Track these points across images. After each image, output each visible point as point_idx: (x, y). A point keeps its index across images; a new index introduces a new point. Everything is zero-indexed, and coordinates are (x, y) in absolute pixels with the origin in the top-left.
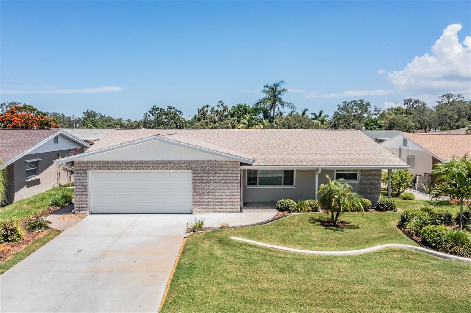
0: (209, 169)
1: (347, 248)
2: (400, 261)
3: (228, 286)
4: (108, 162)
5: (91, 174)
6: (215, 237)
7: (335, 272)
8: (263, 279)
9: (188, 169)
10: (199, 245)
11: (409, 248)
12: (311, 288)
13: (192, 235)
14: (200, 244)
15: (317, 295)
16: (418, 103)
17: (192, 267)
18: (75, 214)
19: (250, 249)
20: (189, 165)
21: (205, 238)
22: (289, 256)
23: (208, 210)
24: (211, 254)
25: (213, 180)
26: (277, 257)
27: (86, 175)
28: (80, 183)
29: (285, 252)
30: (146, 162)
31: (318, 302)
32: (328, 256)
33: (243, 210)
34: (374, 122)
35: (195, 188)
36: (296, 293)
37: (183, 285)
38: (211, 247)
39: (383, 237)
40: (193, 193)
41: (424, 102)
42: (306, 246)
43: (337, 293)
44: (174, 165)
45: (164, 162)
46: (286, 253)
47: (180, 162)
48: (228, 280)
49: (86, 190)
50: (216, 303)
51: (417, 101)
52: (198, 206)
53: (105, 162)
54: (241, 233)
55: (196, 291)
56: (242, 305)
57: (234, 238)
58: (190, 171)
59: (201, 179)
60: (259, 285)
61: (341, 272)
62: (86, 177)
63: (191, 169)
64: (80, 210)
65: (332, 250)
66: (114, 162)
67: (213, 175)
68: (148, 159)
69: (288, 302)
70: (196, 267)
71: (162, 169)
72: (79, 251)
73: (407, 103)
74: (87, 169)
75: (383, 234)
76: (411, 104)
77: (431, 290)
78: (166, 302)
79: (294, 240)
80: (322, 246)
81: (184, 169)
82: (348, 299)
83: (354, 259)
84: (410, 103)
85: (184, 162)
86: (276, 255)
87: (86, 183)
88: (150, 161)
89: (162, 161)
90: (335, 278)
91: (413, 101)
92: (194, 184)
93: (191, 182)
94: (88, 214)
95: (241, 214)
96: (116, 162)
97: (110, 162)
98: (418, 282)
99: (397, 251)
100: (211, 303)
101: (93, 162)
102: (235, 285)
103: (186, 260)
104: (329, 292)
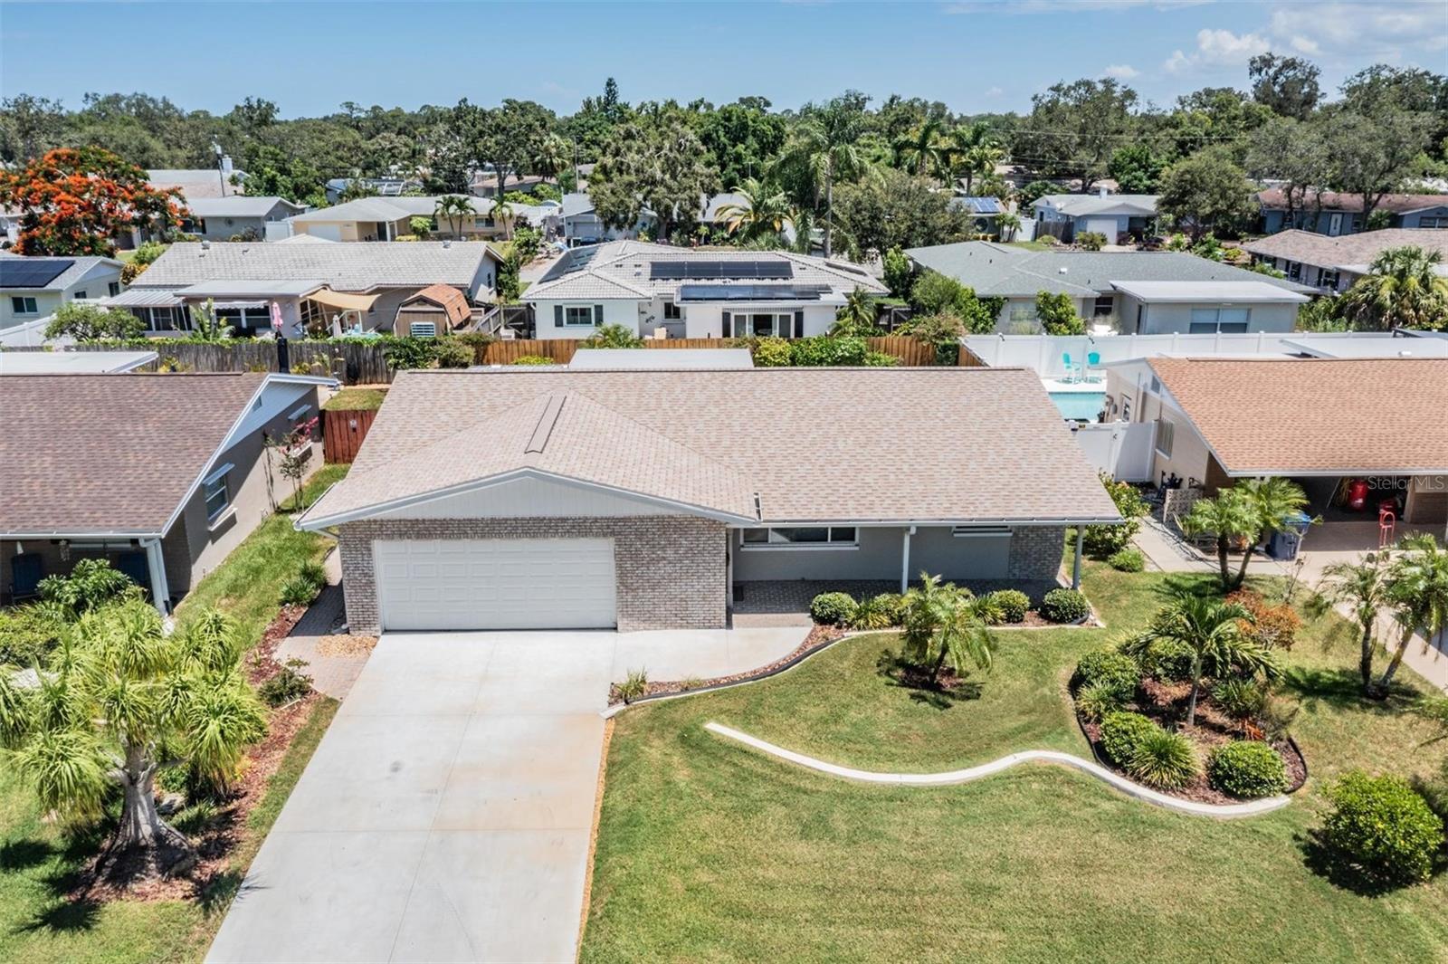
0: (654, 534)
1: (943, 764)
2: (1039, 803)
3: (703, 876)
4: (417, 520)
5: (378, 546)
6: (672, 723)
7: (906, 836)
8: (767, 855)
9: (605, 535)
10: (642, 752)
11: (1069, 763)
12: (853, 879)
13: (622, 714)
14: (643, 748)
15: (863, 896)
16: (1295, 68)
17: (632, 821)
18: (348, 633)
19: (747, 763)
20: (608, 527)
21: (651, 729)
22: (824, 788)
23: (654, 622)
24: (668, 783)
25: (664, 558)
26: (798, 790)
27: (369, 550)
28: (357, 568)
29: (816, 773)
30: (506, 520)
31: (862, 915)
32: (902, 788)
33: (734, 615)
34: (1138, 161)
35: (622, 575)
36: (827, 892)
37: (618, 872)
38: (667, 759)
39: (1027, 728)
40: (618, 587)
41: (1312, 67)
42: (859, 759)
43: (900, 894)
44: (573, 527)
45: (550, 519)
46: (819, 777)
47: (586, 519)
48: (702, 858)
49: (371, 583)
50: (682, 917)
51: (1289, 64)
52: (631, 616)
53: (410, 521)
54: (728, 712)
55: (644, 887)
56: (728, 921)
57: (712, 726)
58: (612, 540)
59: (635, 557)
60: (760, 872)
61: (917, 834)
62: (370, 555)
63: (613, 534)
64: (360, 626)
65: (910, 772)
66: (431, 521)
67: (663, 548)
68: (512, 515)
69: (807, 915)
70: (639, 824)
71: (545, 534)
72: (396, 768)
73: (1259, 71)
74: (372, 537)
75: (1025, 719)
76: (1271, 72)
77: (1073, 884)
78: (593, 913)
79: (837, 737)
80: (891, 758)
81: (597, 535)
82: (915, 908)
83: (953, 798)
84: (1270, 67)
85: (596, 520)
86: (796, 783)
87: (371, 568)
88: (516, 519)
89: (544, 519)
90: (904, 853)
91: (1278, 63)
92: (619, 567)
93: (613, 563)
94: (379, 634)
95: (729, 631)
96: (436, 520)
97: (424, 520)
98: (1056, 864)
99: (1040, 774)
100: (673, 917)
101: (382, 521)
102: (715, 872)
103: (620, 802)
104: (885, 891)
